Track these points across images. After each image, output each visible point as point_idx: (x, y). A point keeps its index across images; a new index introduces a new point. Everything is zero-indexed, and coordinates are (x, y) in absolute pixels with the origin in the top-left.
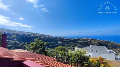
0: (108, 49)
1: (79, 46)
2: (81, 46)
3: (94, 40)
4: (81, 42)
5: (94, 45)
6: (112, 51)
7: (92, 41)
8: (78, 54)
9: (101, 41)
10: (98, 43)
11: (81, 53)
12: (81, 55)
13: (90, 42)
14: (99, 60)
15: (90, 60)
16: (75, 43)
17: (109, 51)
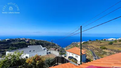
0: (43, 47)
1: (13, 49)
2: (16, 49)
3: (32, 40)
4: (16, 43)
5: (32, 45)
6: (45, 48)
7: (30, 41)
8: (10, 60)
9: (38, 41)
10: (35, 42)
11: (16, 57)
12: (15, 59)
13: (28, 42)
14: (36, 58)
15: (27, 62)
16: (6, 45)
17: (43, 48)
